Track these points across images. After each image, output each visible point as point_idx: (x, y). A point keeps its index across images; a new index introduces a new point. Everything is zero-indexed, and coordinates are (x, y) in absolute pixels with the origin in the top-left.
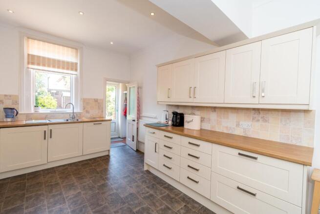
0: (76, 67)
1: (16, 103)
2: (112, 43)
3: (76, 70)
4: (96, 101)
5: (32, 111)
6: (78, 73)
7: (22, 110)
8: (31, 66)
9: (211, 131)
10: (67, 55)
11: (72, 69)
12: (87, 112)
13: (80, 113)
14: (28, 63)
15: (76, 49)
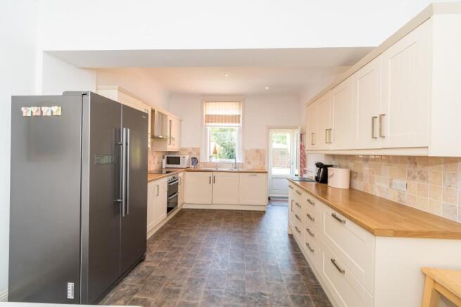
0: (239, 119)
1: (199, 154)
2: (267, 88)
3: (239, 122)
4: (258, 151)
5: (208, 161)
6: (241, 124)
7: (202, 160)
8: (207, 124)
9: (363, 193)
10: (232, 109)
11: (236, 122)
12: (249, 163)
13: (242, 164)
14: (206, 122)
15: (239, 102)
